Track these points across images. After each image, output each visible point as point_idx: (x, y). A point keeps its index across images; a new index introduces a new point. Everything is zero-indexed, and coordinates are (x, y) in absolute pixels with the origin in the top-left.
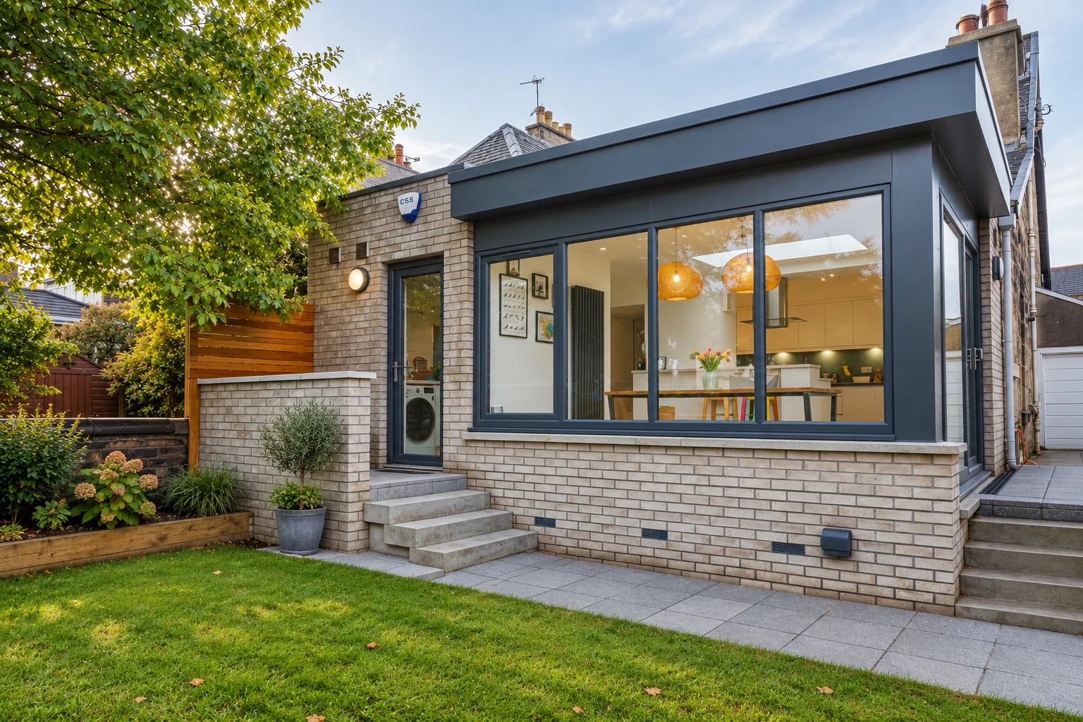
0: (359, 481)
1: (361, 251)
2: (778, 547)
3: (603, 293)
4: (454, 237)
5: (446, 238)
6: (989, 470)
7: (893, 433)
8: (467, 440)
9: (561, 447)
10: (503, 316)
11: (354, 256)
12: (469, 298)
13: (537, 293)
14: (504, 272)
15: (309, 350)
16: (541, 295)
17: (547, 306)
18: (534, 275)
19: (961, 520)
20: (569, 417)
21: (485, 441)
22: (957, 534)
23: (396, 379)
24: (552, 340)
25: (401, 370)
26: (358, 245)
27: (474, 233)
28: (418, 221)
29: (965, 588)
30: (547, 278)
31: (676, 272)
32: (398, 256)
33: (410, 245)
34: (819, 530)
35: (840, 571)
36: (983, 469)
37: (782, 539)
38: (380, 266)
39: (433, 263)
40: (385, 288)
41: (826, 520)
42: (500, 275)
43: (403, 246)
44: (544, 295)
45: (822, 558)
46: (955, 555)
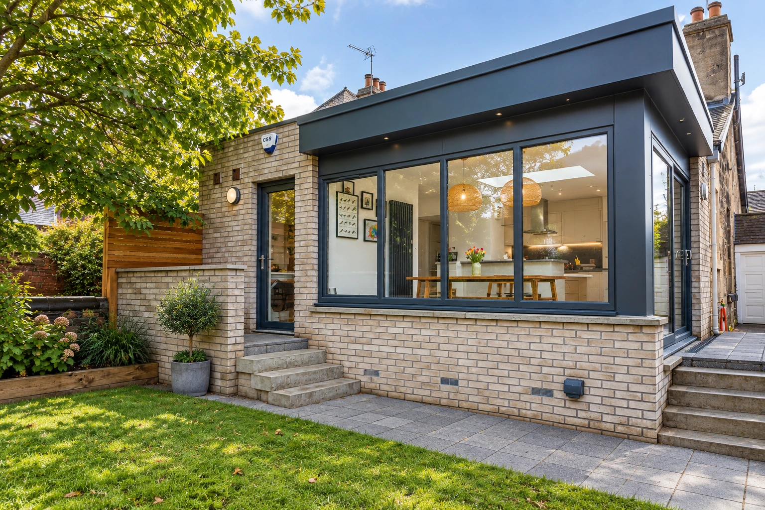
0: (236, 343)
1: (236, 175)
2: (535, 391)
3: (412, 205)
4: (303, 164)
5: (296, 165)
6: (695, 336)
7: (615, 310)
8: (312, 312)
9: (382, 318)
10: (339, 222)
11: (231, 178)
12: (313, 208)
13: (364, 206)
14: (340, 190)
15: (199, 246)
16: (368, 207)
17: (372, 215)
18: (362, 193)
19: (665, 371)
20: (387, 296)
21: (326, 313)
22: (661, 381)
23: (263, 268)
24: (376, 239)
25: (266, 261)
26: (234, 171)
27: (319, 161)
28: (276, 153)
29: (666, 422)
30: (372, 194)
31: (464, 190)
32: (261, 178)
33: (270, 170)
34: (562, 379)
35: (577, 410)
36: (691, 335)
37: (538, 385)
38: (251, 185)
39: (287, 183)
40: (255, 201)
41: (568, 372)
42: (337, 192)
43: (265, 171)
44: (370, 207)
45: (565, 400)
46: (660, 397)
